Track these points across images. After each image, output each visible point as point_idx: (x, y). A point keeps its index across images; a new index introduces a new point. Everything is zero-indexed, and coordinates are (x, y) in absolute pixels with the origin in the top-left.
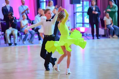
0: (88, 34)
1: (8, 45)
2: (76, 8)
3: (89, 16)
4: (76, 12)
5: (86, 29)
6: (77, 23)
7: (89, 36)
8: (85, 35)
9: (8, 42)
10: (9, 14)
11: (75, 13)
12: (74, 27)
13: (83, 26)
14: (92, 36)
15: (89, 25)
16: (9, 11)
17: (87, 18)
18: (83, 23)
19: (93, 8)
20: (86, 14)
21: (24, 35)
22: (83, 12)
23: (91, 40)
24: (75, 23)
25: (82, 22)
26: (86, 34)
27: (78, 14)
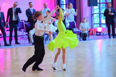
0: (105, 34)
2: (94, 10)
3: (105, 17)
4: (94, 14)
5: (103, 29)
6: (94, 24)
7: (106, 35)
8: (102, 35)
10: (33, 16)
11: (92, 15)
12: (92, 27)
13: (100, 27)
15: (105, 25)
16: (32, 13)
17: (104, 19)
18: (100, 24)
19: (109, 10)
20: (102, 15)
21: (46, 36)
22: (100, 14)
23: (108, 40)
24: (93, 24)
26: (103, 34)
27: (95, 15)
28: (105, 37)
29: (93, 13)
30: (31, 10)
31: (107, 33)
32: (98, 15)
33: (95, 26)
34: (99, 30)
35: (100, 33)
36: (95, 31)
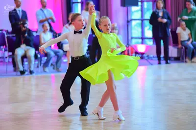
0: (152, 56)
1: (19, 73)
2: (132, 13)
3: (151, 26)
4: (131, 20)
5: (148, 48)
6: (132, 38)
7: (153, 59)
8: (146, 58)
9: (19, 68)
10: (20, 23)
11: (128, 22)
12: (128, 44)
13: (142, 43)
14: (157, 59)
15: (152, 40)
17: (149, 29)
18: (143, 38)
19: (158, 13)
20: (147, 23)
21: (46, 58)
22: (142, 20)
23: (156, 66)
24: (130, 38)
25: (140, 36)
26: (148, 56)
27: (134, 23)
28: (151, 62)
29: (129, 19)
30: (18, 12)
31: (155, 55)
32: (140, 22)
33: (134, 42)
34: (141, 48)
35: (142, 54)
36: (134, 51)
